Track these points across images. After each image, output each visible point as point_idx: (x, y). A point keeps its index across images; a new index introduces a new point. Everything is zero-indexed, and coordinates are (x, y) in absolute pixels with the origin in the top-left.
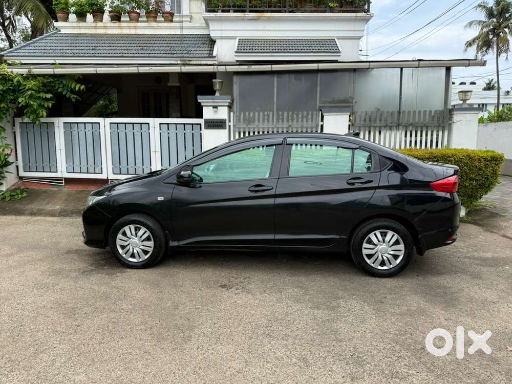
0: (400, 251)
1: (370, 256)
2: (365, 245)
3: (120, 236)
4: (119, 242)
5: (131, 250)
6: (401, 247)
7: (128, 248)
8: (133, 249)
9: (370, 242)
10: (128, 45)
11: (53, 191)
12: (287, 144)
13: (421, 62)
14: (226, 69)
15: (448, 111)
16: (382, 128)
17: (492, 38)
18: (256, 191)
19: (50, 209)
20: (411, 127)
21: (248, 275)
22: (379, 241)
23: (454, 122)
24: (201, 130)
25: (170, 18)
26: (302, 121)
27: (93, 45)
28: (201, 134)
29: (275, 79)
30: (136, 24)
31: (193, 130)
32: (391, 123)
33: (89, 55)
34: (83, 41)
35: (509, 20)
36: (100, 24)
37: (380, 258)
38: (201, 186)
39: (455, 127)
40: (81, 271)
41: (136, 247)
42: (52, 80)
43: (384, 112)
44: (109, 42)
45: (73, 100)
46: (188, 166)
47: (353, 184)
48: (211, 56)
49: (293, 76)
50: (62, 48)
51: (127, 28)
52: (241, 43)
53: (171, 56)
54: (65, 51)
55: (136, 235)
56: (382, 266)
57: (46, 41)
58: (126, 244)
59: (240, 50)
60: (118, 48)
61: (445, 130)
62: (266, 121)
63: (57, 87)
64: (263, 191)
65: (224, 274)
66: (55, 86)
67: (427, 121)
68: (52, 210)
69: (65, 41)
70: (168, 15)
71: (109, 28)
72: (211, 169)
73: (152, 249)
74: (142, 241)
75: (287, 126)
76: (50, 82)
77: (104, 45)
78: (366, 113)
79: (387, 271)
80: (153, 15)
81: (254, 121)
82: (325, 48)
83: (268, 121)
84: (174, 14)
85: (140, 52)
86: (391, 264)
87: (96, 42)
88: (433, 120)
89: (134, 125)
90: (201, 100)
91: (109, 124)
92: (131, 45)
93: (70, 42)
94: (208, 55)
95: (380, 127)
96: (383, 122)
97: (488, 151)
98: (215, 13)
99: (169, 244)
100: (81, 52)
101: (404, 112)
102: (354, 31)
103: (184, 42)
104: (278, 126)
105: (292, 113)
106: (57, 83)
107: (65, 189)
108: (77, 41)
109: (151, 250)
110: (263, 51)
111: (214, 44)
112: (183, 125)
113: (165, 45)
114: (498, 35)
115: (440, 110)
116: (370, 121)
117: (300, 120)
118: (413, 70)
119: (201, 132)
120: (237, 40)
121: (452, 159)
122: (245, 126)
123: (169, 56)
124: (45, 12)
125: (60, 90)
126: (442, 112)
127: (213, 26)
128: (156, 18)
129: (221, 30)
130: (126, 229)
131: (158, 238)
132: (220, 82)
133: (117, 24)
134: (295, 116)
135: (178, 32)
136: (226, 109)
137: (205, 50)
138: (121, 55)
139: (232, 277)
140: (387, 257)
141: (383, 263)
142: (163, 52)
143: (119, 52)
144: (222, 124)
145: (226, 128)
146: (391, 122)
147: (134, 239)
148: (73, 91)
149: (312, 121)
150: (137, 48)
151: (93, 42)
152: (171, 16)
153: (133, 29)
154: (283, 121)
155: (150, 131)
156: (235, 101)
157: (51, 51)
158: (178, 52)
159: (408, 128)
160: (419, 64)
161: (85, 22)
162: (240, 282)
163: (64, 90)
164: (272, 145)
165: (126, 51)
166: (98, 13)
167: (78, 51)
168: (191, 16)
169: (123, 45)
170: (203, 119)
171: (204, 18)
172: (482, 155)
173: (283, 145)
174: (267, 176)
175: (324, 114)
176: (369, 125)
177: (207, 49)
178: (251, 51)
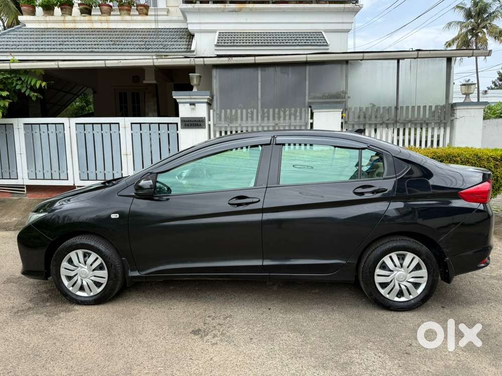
0: (422, 277)
1: (384, 285)
2: (378, 271)
3: (65, 264)
4: (63, 273)
5: (79, 282)
6: (424, 272)
7: (75, 279)
8: (82, 280)
9: (384, 267)
10: (99, 40)
11: (12, 200)
12: (276, 144)
13: (420, 52)
14: (204, 61)
15: (450, 106)
16: (378, 127)
17: (471, 39)
18: (239, 205)
19: (6, 221)
20: (410, 124)
21: (229, 312)
22: (395, 266)
23: (456, 118)
24: (177, 130)
25: (145, 11)
26: (290, 118)
27: (61, 40)
28: (178, 134)
29: (259, 72)
30: (108, 17)
31: (168, 130)
32: (388, 120)
33: (55, 50)
34: (50, 36)
35: (487, 20)
36: (68, 18)
37: (397, 287)
38: (168, 199)
39: (458, 124)
40: (15, 310)
41: (85, 278)
42: (9, 76)
43: (379, 107)
44: (78, 36)
45: (34, 99)
46: (151, 173)
47: (362, 194)
48: (189, 50)
49: (278, 69)
50: (26, 43)
51: (98, 22)
52: (221, 36)
53: (146, 50)
54: (29, 47)
55: (85, 262)
56: (400, 297)
57: (9, 36)
58: (72, 274)
59: (220, 44)
60: (88, 43)
61: (446, 127)
62: (249, 119)
63: (14, 85)
64: (247, 204)
65: (198, 312)
66: (13, 83)
67: (427, 117)
68: (7, 223)
69: (30, 36)
70: (142, 8)
71: (78, 23)
72: (184, 175)
73: (106, 280)
74: (94, 270)
75: (274, 125)
76: (7, 78)
77: (72, 40)
78: (361, 109)
79: (405, 304)
80: (126, 8)
81: (236, 120)
82: (312, 41)
83: (252, 120)
84: (148, 7)
85: (112, 47)
86: (410, 294)
87: (64, 36)
88: (434, 116)
89: (103, 125)
90: (177, 96)
91: (75, 125)
92: (102, 40)
93: (36, 36)
94: (185, 50)
95: (376, 125)
96: (379, 119)
97: (496, 150)
98: (193, 5)
99: (128, 273)
100: (47, 47)
101: (402, 107)
102: (343, 23)
103: (160, 36)
104: (263, 125)
105: (279, 110)
106: (15, 79)
107: (27, 198)
108: (44, 36)
109: (104, 281)
110: (245, 44)
111: (192, 38)
112: (157, 125)
113: (139, 40)
114: (477, 35)
115: (442, 104)
116: (365, 117)
117: (287, 118)
118: (411, 61)
119: (178, 132)
120: (217, 34)
121: (458, 159)
122: (227, 125)
123: (143, 50)
124: (15, 9)
125: (18, 87)
126: (444, 107)
127: (191, 19)
128: (130, 11)
129: (200, 23)
130: (73, 255)
131: (113, 266)
132: (197, 76)
133: (87, 18)
134: (282, 114)
135: (153, 26)
136: (205, 106)
137: (183, 45)
138: (91, 50)
139: (209, 317)
140: (406, 286)
141: (400, 294)
142: (136, 47)
143: (88, 47)
144: (201, 123)
145: (205, 128)
146: (387, 118)
147: (82, 267)
148: (33, 89)
149: (301, 118)
150: (108, 43)
151: (60, 36)
152: (146, 8)
153: (105, 22)
154: (268, 119)
155: (120, 132)
156: (215, 97)
157: (14, 47)
158: (153, 47)
159: (406, 126)
160: (418, 54)
161: (53, 15)
162: (219, 324)
163: (22, 87)
164: (257, 146)
165: (97, 46)
166: (67, 6)
167: (43, 47)
168: (168, 9)
169: (93, 40)
170: (179, 118)
171: (181, 10)
172: (491, 154)
173: (271, 145)
174: (252, 185)
175: (314, 111)
176: (364, 122)
177: (184, 43)
178: (232, 44)
